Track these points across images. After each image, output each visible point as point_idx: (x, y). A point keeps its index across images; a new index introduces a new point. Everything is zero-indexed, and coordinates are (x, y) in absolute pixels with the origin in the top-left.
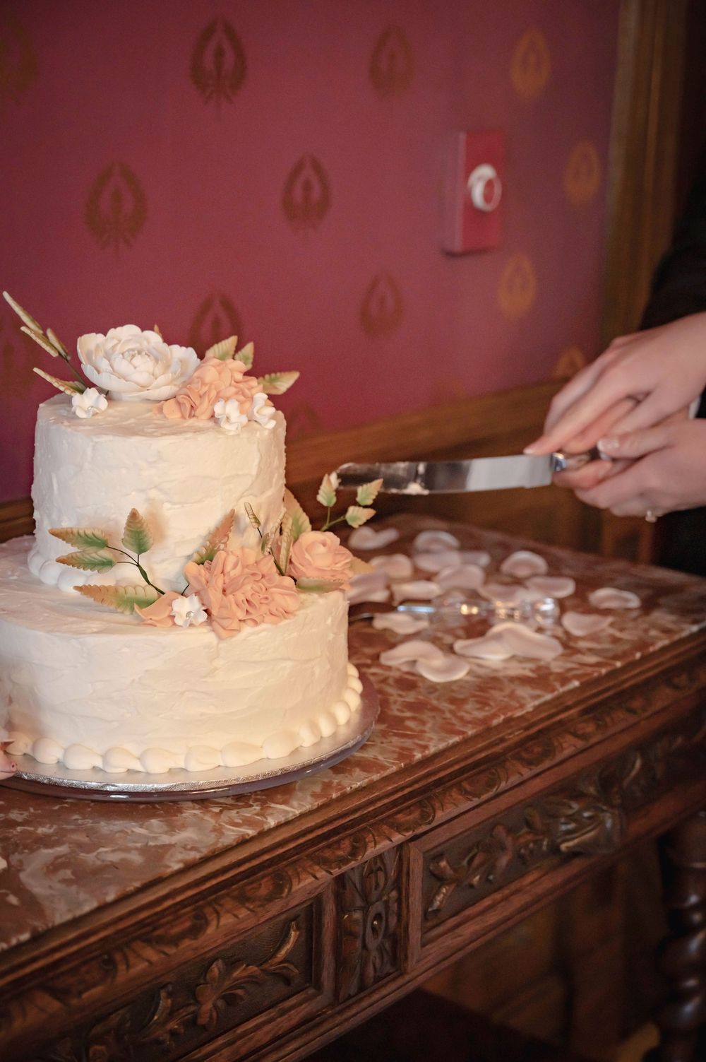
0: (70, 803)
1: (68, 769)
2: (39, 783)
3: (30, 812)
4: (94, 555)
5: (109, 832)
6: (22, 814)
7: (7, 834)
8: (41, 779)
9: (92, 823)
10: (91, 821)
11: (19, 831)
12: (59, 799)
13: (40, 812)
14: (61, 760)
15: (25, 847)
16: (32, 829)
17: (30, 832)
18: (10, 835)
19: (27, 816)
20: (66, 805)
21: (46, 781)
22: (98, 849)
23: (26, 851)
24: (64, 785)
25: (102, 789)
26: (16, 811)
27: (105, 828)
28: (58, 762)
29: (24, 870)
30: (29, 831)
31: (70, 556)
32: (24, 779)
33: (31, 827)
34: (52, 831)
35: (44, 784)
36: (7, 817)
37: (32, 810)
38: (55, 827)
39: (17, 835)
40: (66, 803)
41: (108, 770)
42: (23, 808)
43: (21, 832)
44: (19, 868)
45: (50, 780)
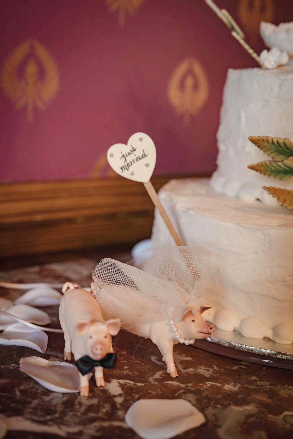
0: (246, 365)
1: (243, 336)
2: (221, 345)
3: (214, 370)
4: (280, 164)
5: (287, 396)
6: (208, 370)
7: (198, 388)
8: (222, 342)
9: (269, 385)
10: (268, 384)
11: (209, 385)
12: (237, 361)
13: (222, 370)
14: (238, 329)
15: (217, 401)
16: (219, 385)
17: (218, 388)
18: (202, 389)
19: (213, 372)
20: (243, 367)
21: (226, 345)
22: (283, 412)
23: (219, 406)
24: (242, 350)
25: (274, 356)
26: (203, 367)
27: (283, 391)
28: (234, 331)
29: (219, 426)
30: (217, 386)
31: (260, 164)
32: (208, 341)
33: (219, 383)
34: (236, 389)
35: (224, 347)
36: (197, 372)
37: (216, 368)
38: (238, 385)
39: (208, 389)
40: (243, 365)
41: (277, 340)
42: (209, 365)
43: (210, 387)
44: (215, 423)
45: (230, 344)
